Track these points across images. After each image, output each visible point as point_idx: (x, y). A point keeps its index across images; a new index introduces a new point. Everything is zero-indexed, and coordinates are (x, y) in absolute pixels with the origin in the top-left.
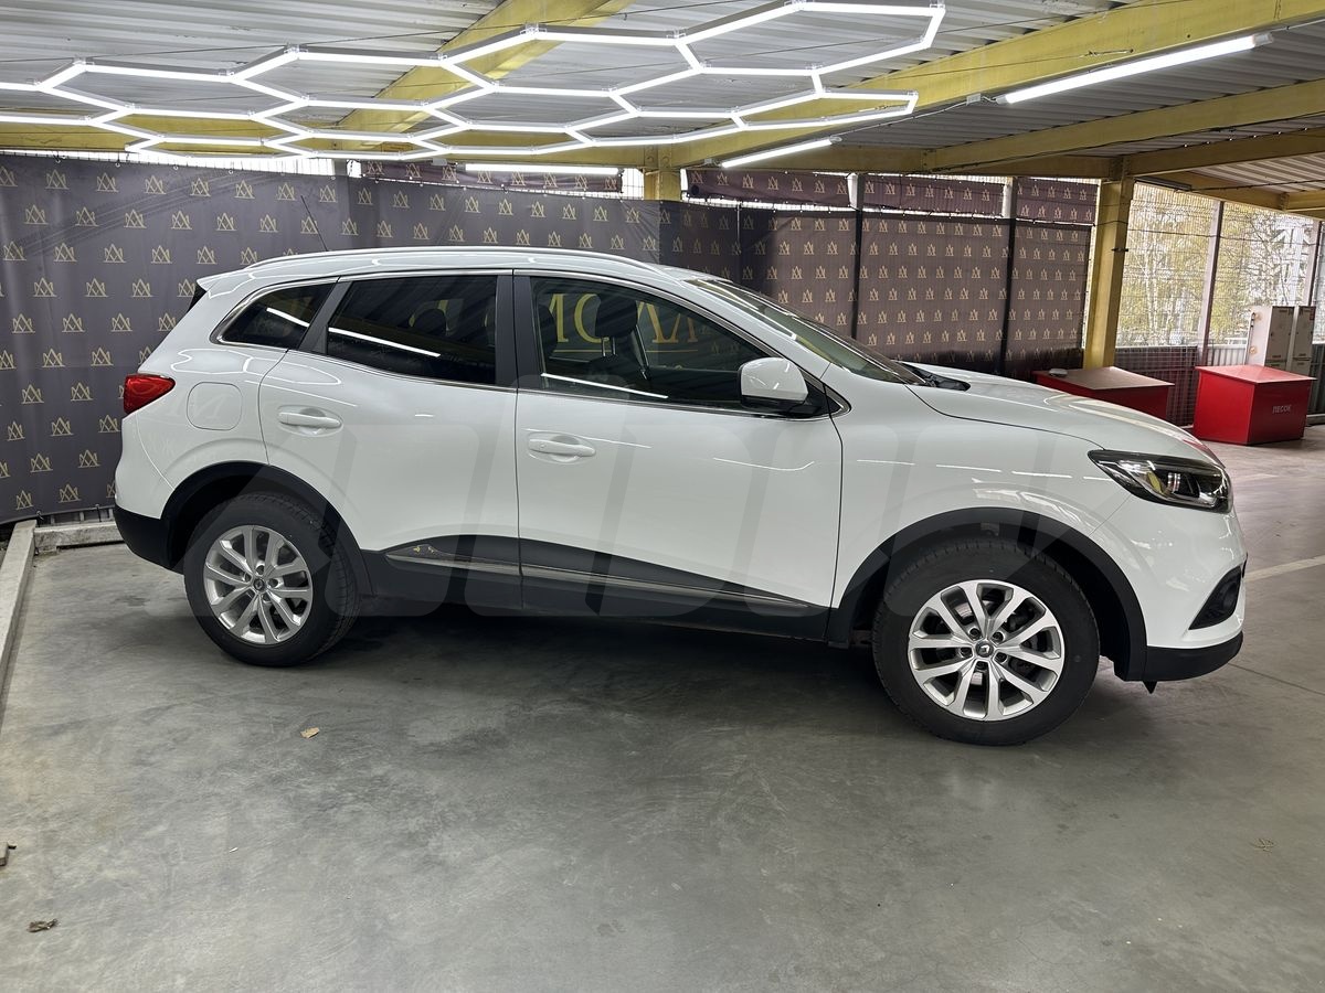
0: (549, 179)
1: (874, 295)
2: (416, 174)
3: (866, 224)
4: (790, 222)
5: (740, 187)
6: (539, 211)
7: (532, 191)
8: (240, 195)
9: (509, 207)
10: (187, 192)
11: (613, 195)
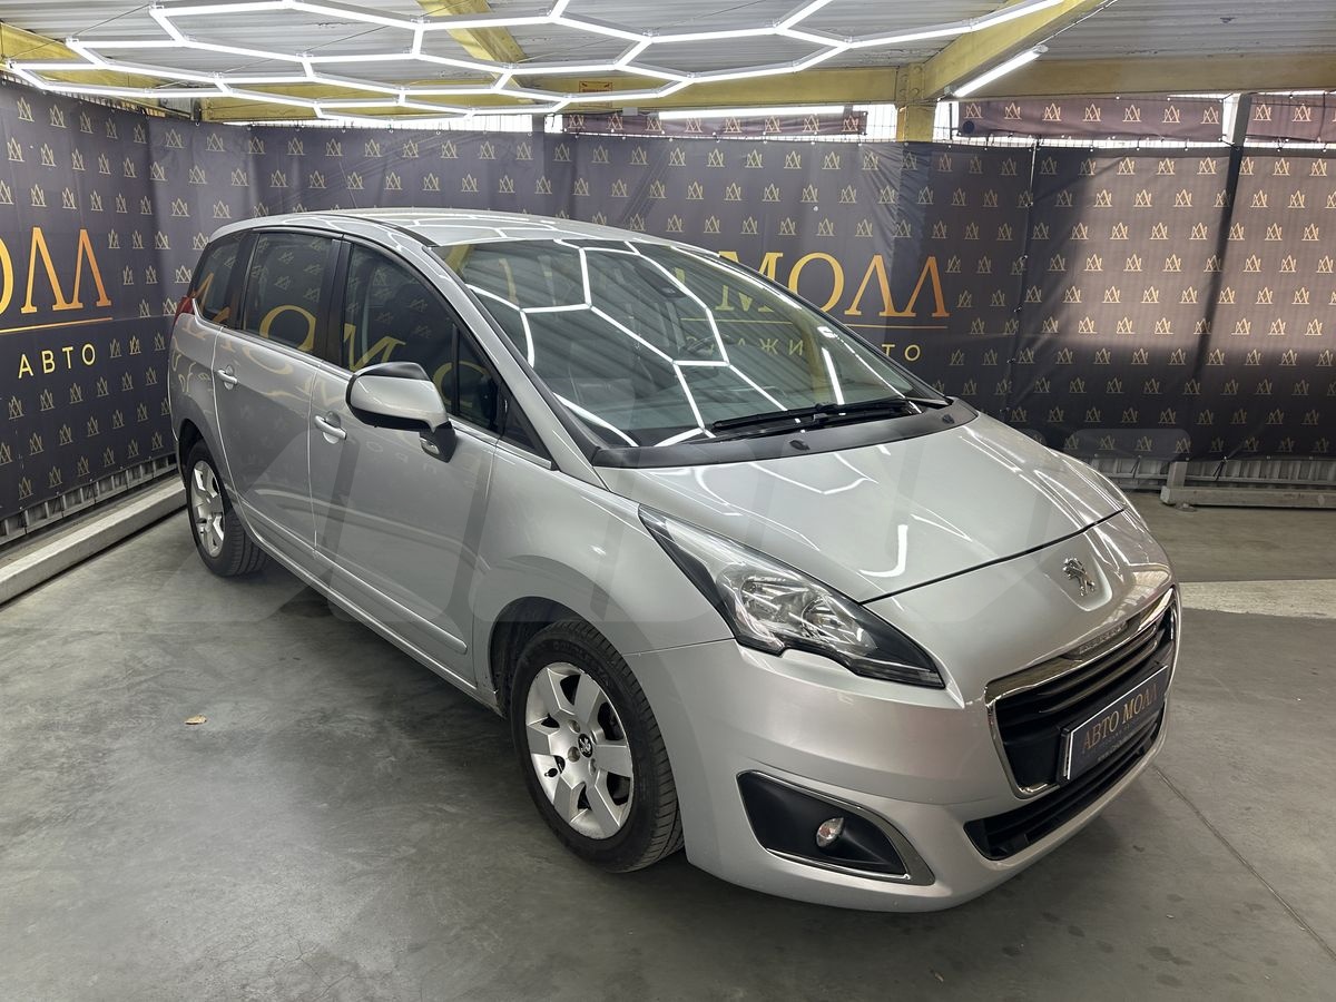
0: (772, 123)
1: (1254, 264)
2: (618, 127)
3: (1248, 166)
4: (1118, 162)
5: (1040, 121)
6: (756, 160)
7: (751, 138)
8: (446, 155)
9: (721, 158)
10: (399, 154)
11: (853, 138)
